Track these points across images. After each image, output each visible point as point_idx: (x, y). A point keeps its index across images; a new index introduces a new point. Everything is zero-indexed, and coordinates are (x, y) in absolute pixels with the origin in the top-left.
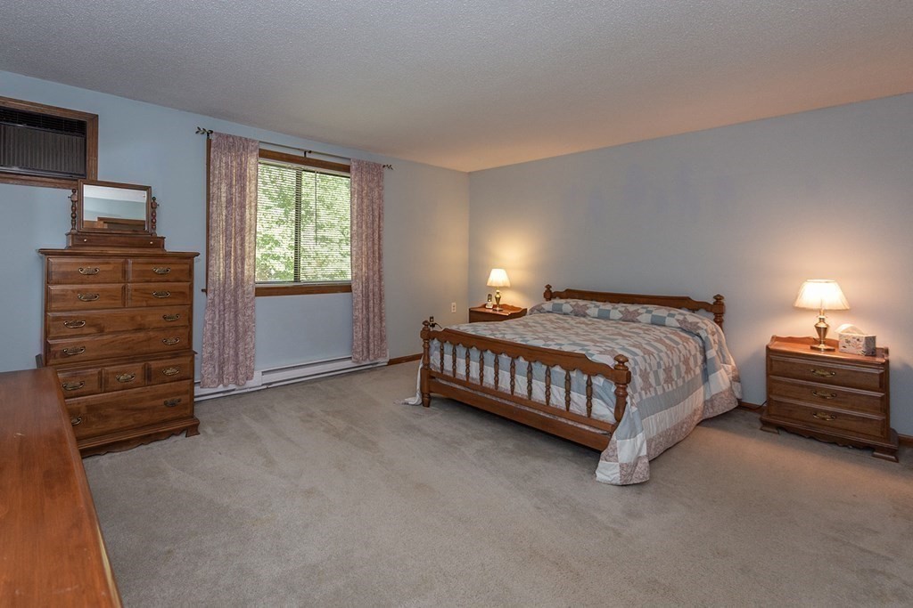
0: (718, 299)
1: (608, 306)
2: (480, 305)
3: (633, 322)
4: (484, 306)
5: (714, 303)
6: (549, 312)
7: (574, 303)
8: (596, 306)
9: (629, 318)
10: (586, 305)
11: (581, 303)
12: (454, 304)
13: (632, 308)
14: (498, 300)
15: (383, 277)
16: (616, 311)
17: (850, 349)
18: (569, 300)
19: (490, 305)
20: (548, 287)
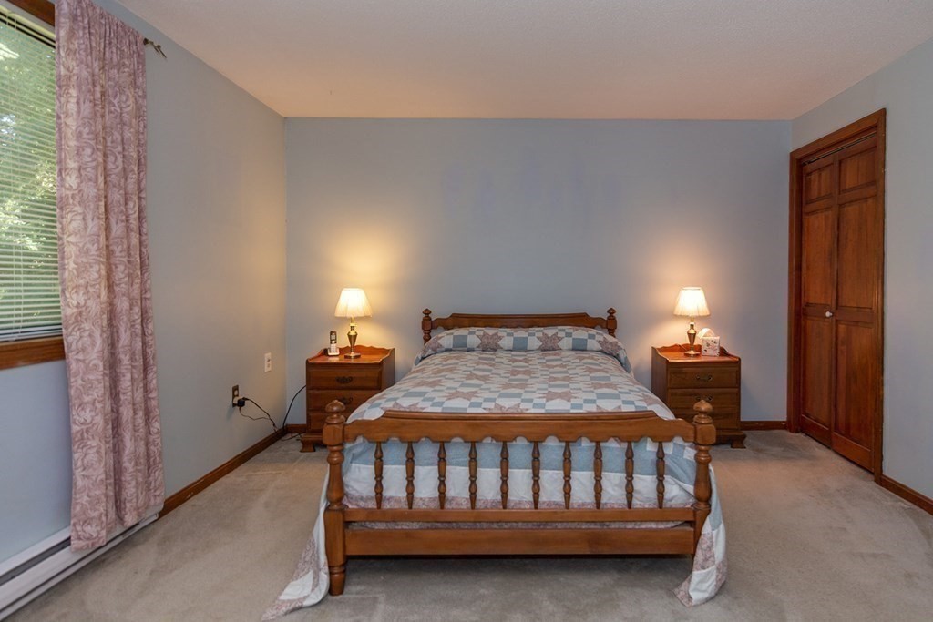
0: (611, 312)
1: (521, 333)
2: (316, 353)
3: (554, 349)
4: (325, 352)
5: (608, 318)
6: (447, 350)
7: (481, 333)
8: (509, 335)
9: (549, 345)
10: (496, 334)
11: (490, 331)
12: (268, 355)
13: (550, 332)
14: (352, 338)
15: (150, 313)
16: (534, 338)
17: (710, 352)
18: (473, 329)
19: (334, 351)
20: (427, 312)
